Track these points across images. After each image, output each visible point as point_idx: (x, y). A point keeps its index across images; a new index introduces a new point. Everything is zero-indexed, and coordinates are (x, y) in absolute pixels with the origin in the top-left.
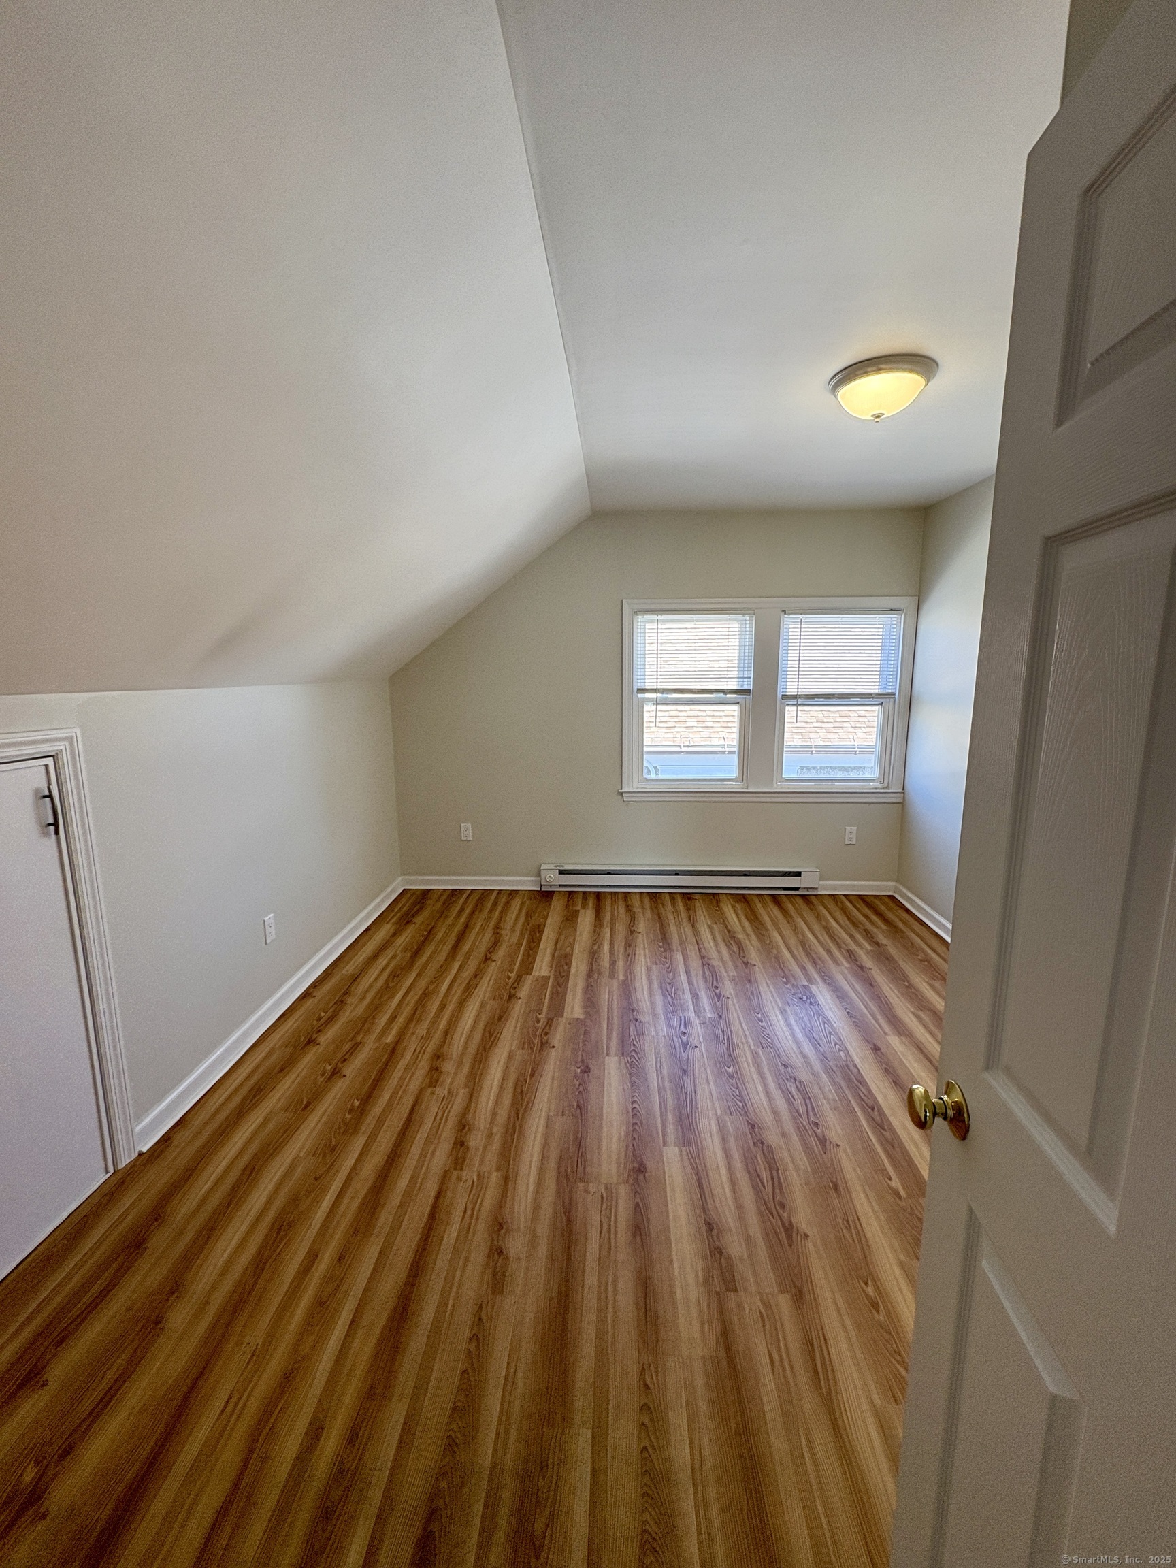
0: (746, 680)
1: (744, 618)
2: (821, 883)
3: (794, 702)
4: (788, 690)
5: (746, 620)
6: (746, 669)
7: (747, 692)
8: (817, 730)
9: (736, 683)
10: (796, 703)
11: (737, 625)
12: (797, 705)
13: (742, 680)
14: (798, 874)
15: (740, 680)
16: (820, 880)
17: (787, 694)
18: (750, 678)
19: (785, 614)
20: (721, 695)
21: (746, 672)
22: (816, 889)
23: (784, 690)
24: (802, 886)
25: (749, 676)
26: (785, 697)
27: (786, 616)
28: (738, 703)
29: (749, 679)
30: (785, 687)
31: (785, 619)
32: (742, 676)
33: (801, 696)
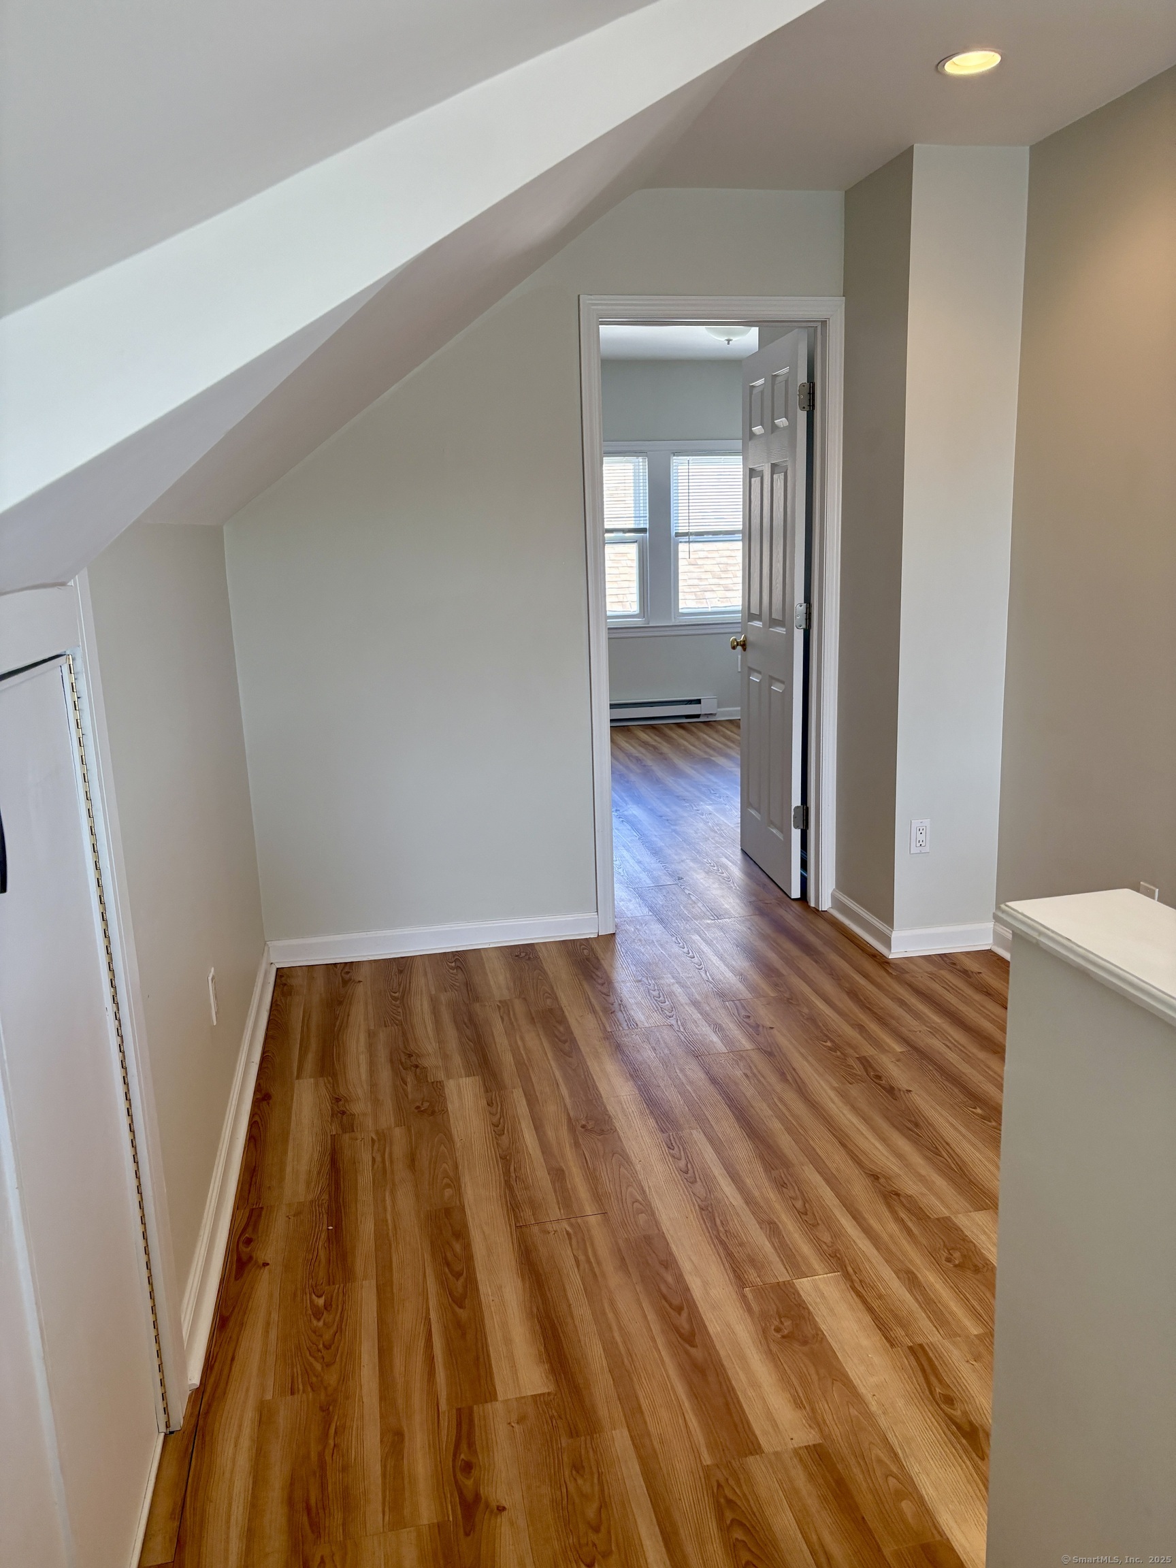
0: (642, 519)
1: (637, 460)
2: (719, 710)
3: (686, 539)
4: (679, 528)
5: (639, 462)
6: (642, 508)
7: (643, 530)
8: (714, 588)
9: (633, 522)
10: (688, 540)
11: (632, 467)
12: (689, 542)
13: (638, 519)
14: (698, 702)
15: (637, 519)
16: (719, 707)
17: (680, 531)
18: (646, 517)
19: (674, 456)
20: (621, 534)
21: (642, 512)
22: (715, 715)
23: (677, 528)
24: (703, 713)
25: (645, 515)
26: (677, 535)
27: (675, 458)
28: (636, 542)
29: (645, 519)
30: (677, 525)
31: (674, 461)
32: (638, 515)
33: (692, 534)
